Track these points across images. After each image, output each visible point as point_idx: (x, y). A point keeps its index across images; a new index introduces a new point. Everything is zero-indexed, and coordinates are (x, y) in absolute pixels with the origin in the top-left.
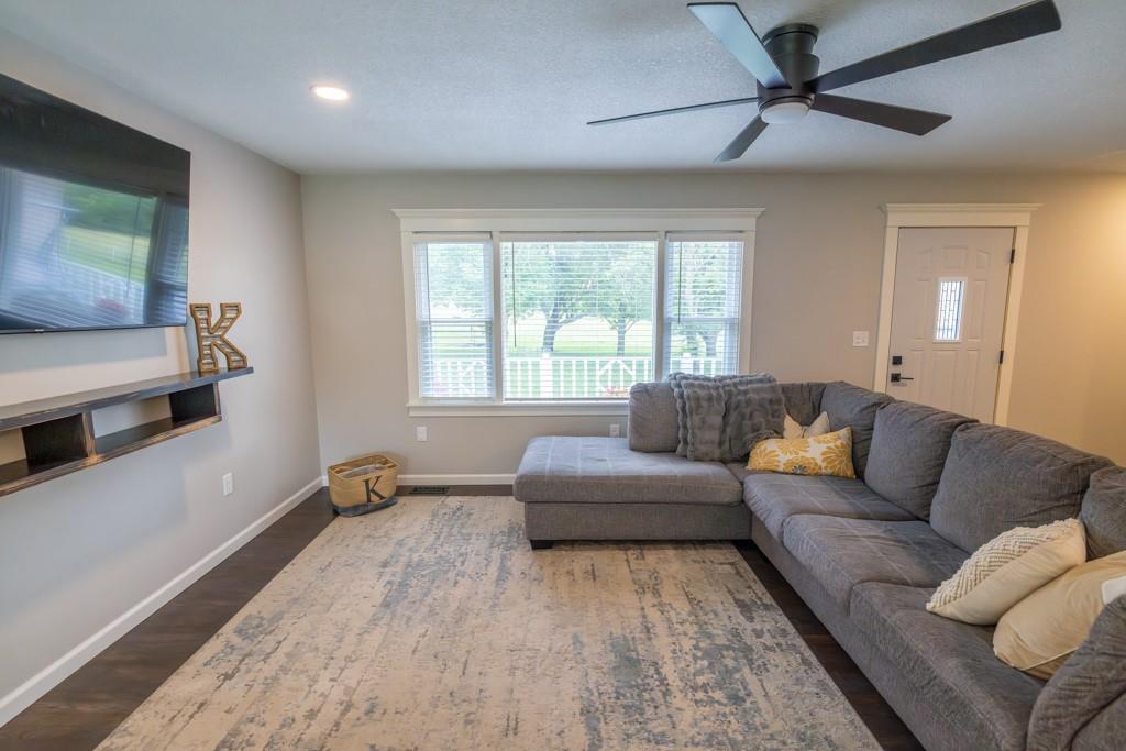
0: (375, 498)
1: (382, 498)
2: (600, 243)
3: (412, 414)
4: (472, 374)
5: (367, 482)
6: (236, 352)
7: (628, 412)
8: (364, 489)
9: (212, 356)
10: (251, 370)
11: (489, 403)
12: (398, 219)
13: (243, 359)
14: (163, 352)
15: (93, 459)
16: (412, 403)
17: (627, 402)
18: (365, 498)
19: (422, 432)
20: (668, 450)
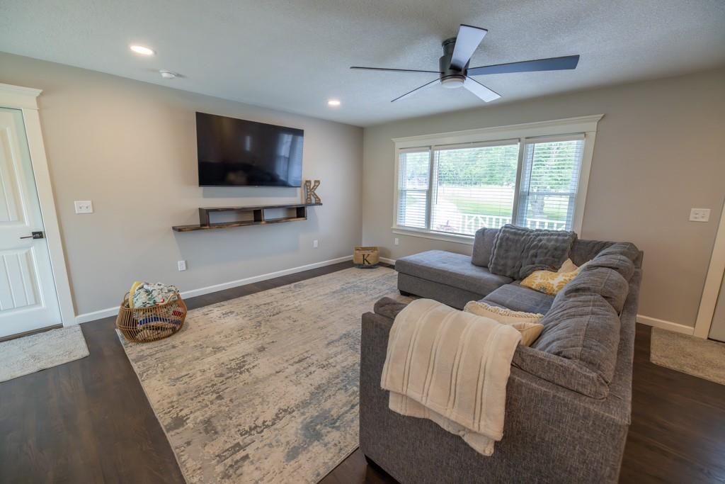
0: (366, 263)
1: (369, 263)
2: (489, 148)
3: (394, 232)
4: (473, 224)
5: (364, 255)
6: (317, 197)
7: (473, 243)
8: (362, 257)
9: (310, 198)
10: (321, 204)
11: (424, 231)
12: (394, 143)
13: (320, 200)
14: (296, 196)
15: (263, 222)
16: (394, 227)
17: (474, 238)
18: (362, 263)
19: (397, 241)
20: (483, 266)
